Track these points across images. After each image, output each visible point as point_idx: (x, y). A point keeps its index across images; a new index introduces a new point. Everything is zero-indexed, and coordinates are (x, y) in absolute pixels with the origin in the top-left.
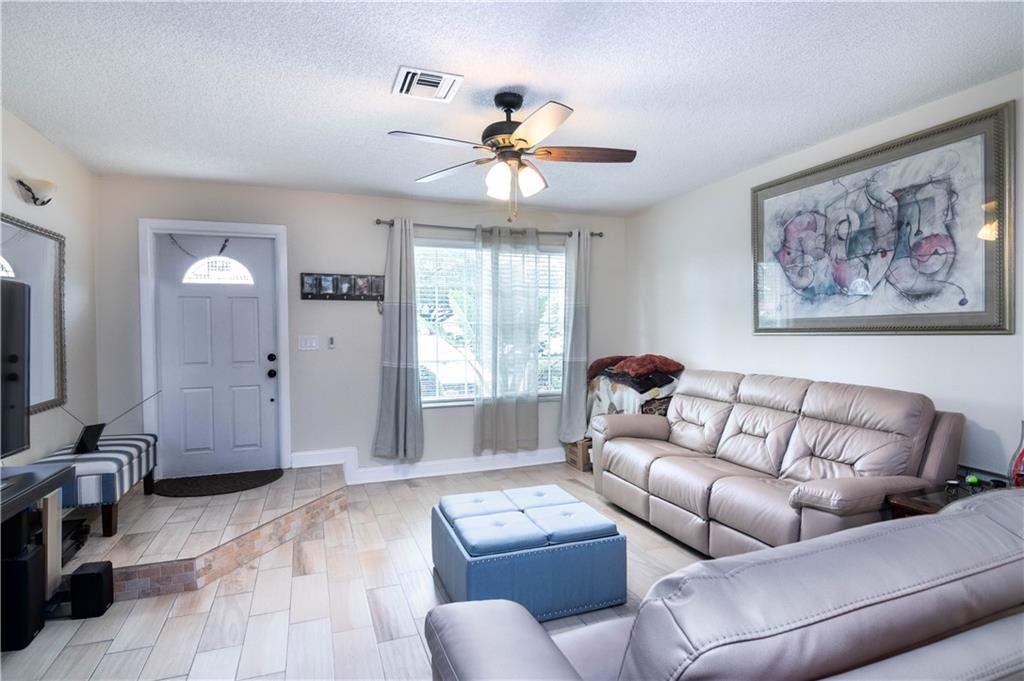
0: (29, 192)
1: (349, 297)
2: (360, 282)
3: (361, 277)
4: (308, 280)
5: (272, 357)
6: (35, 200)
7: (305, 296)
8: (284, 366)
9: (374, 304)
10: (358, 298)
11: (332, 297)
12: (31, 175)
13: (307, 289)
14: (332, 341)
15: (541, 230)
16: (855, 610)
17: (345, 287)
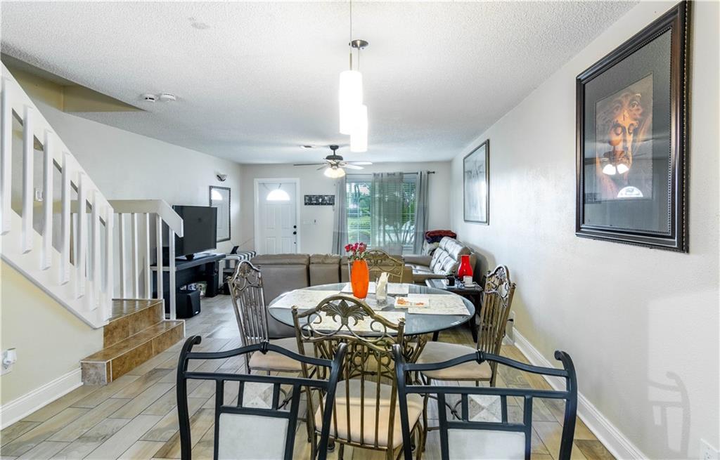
0: (220, 178)
1: (322, 204)
2: (326, 198)
3: (326, 196)
4: (307, 198)
5: (295, 227)
6: (221, 180)
7: (306, 204)
8: (298, 230)
9: (331, 206)
10: (325, 204)
11: (316, 204)
12: (222, 173)
13: (307, 201)
14: (315, 221)
15: (404, 172)
16: (290, 264)
17: (320, 200)
